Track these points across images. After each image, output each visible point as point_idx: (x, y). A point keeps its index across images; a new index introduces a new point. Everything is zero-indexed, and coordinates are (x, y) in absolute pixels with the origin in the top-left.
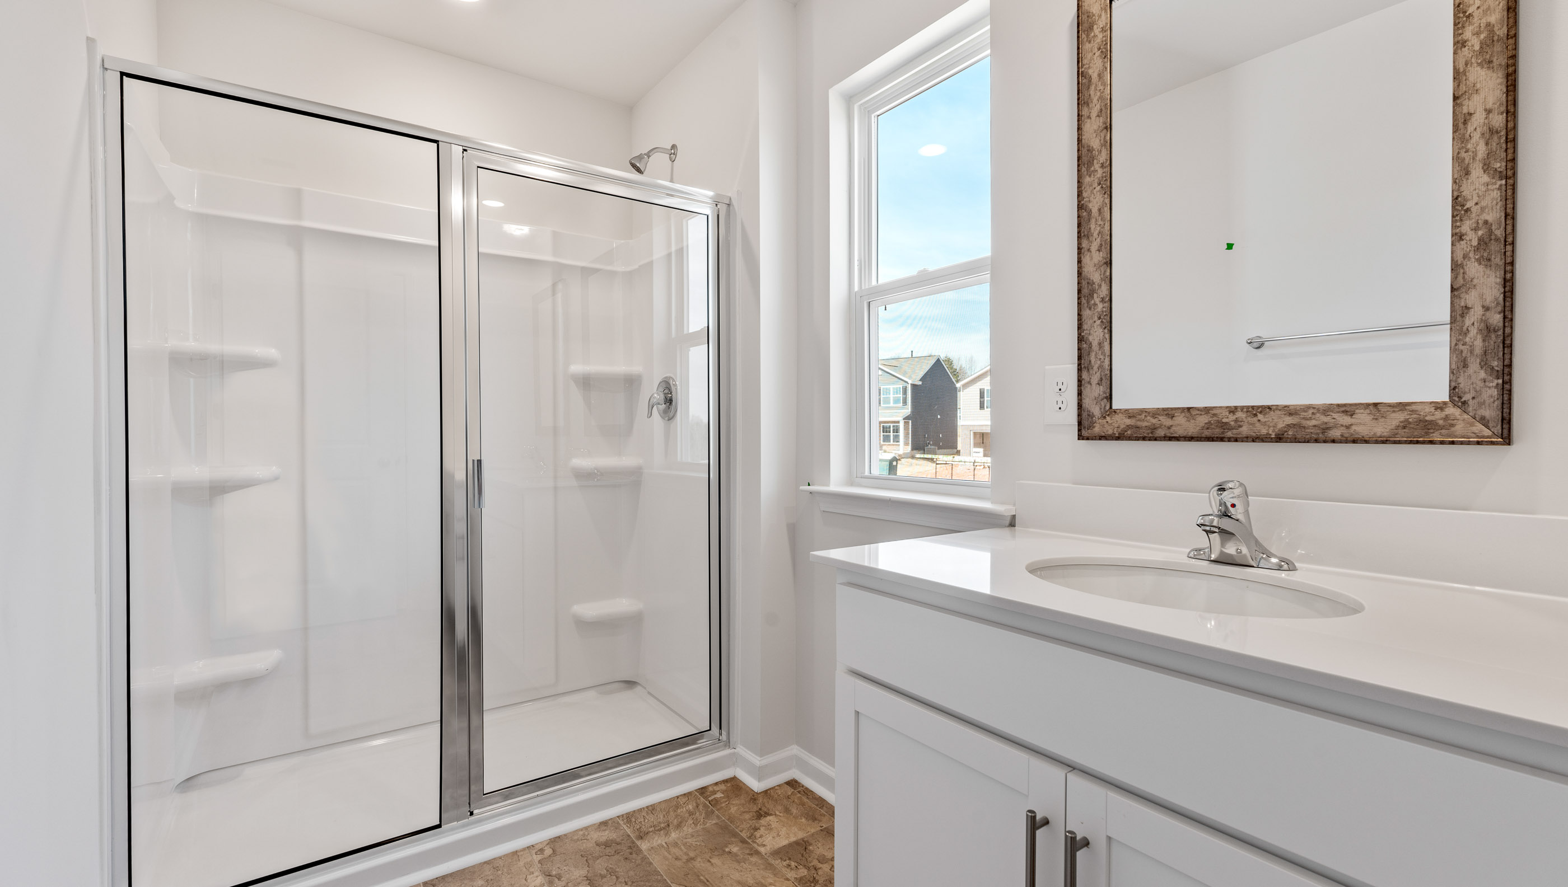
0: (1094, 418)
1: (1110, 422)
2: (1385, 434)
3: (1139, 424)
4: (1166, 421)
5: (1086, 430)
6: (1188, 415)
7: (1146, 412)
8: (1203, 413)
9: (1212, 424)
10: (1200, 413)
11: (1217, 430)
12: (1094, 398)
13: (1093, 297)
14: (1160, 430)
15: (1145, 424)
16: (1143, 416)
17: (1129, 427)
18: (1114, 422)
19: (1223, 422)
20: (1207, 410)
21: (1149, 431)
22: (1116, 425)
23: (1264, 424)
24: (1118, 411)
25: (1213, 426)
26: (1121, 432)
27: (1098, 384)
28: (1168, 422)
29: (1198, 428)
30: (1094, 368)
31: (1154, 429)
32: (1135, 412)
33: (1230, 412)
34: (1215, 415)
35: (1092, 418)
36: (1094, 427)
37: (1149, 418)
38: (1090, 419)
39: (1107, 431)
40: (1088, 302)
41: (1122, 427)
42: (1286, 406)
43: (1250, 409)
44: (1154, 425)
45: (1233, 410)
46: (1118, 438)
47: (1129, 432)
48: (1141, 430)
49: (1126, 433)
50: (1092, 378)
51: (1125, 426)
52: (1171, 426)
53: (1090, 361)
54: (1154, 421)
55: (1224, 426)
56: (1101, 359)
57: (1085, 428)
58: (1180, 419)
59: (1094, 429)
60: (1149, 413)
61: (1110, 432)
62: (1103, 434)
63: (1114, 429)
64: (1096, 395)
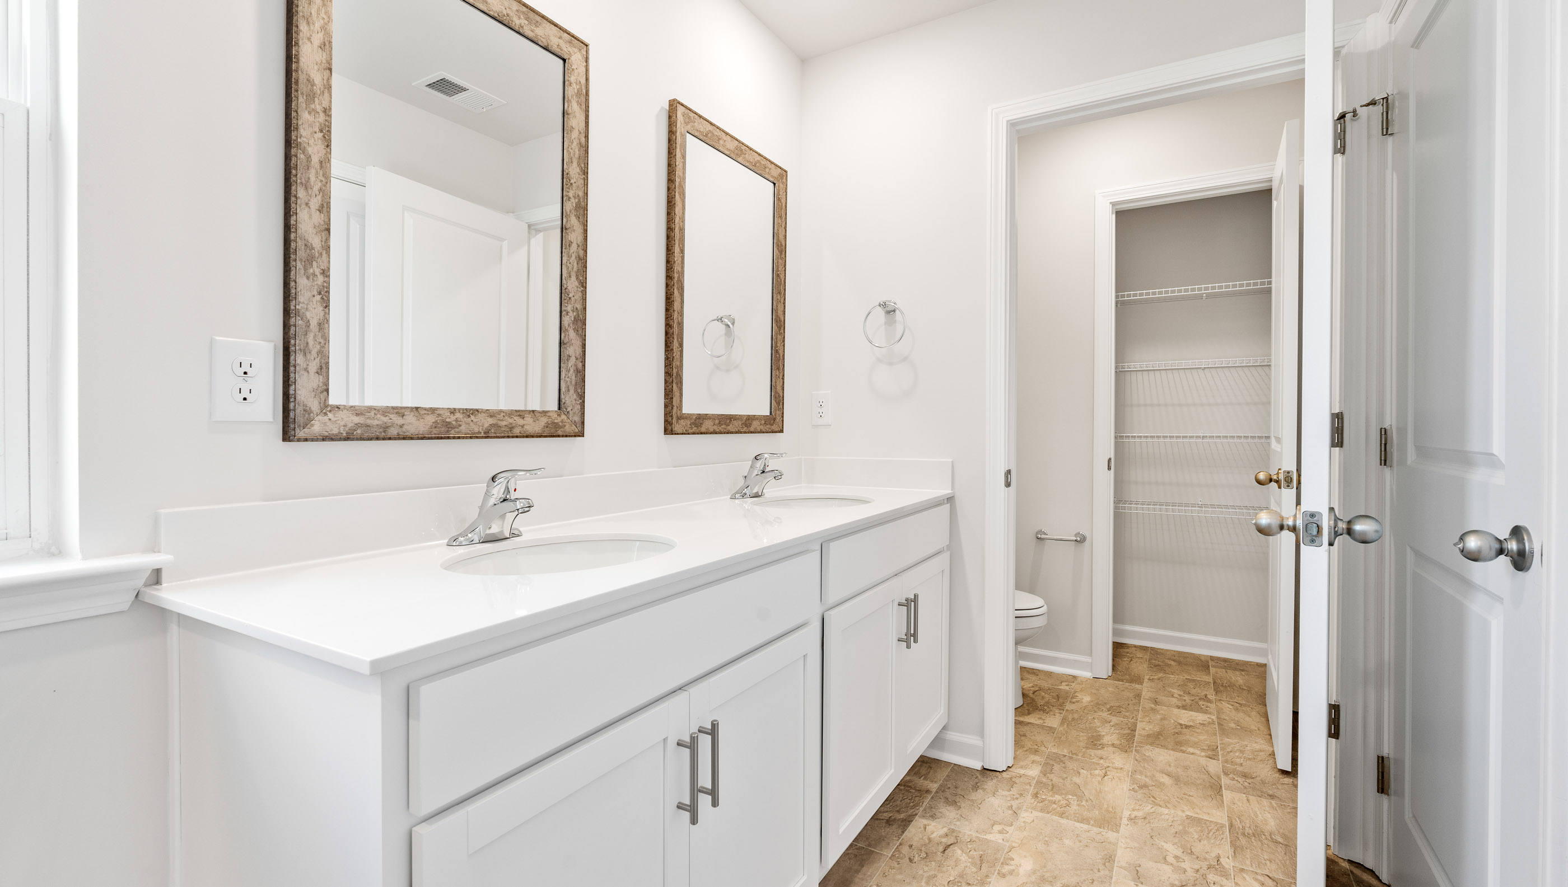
0: (312, 414)
1: (333, 419)
2: (540, 431)
3: (369, 422)
4: (398, 420)
5: (302, 428)
6: (416, 414)
7: (375, 409)
8: (430, 413)
9: (438, 424)
10: (428, 413)
11: (443, 429)
12: (312, 389)
13: (312, 265)
14: (392, 429)
15: (376, 422)
16: (372, 414)
17: (358, 425)
18: (338, 420)
19: (447, 422)
20: (433, 410)
21: (381, 430)
22: (342, 423)
23: (476, 423)
24: (342, 407)
25: (439, 425)
26: (349, 431)
27: (317, 373)
28: (399, 421)
29: (427, 427)
30: (313, 352)
31: (386, 428)
32: (363, 409)
33: (451, 413)
34: (439, 415)
35: (309, 414)
36: (312, 425)
37: (379, 416)
38: (307, 416)
39: (331, 430)
40: (305, 269)
41: (350, 425)
42: (487, 410)
43: (465, 411)
44: (386, 423)
45: (453, 411)
46: (347, 439)
47: (359, 431)
48: (372, 429)
49: (355, 433)
50: (310, 364)
51: (353, 425)
52: (403, 425)
53: (307, 343)
54: (385, 419)
55: (448, 425)
56: (321, 343)
57: (299, 426)
58: (410, 418)
59: (313, 428)
60: (378, 411)
61: (335, 431)
62: (326, 434)
63: (340, 427)
64: (315, 386)
